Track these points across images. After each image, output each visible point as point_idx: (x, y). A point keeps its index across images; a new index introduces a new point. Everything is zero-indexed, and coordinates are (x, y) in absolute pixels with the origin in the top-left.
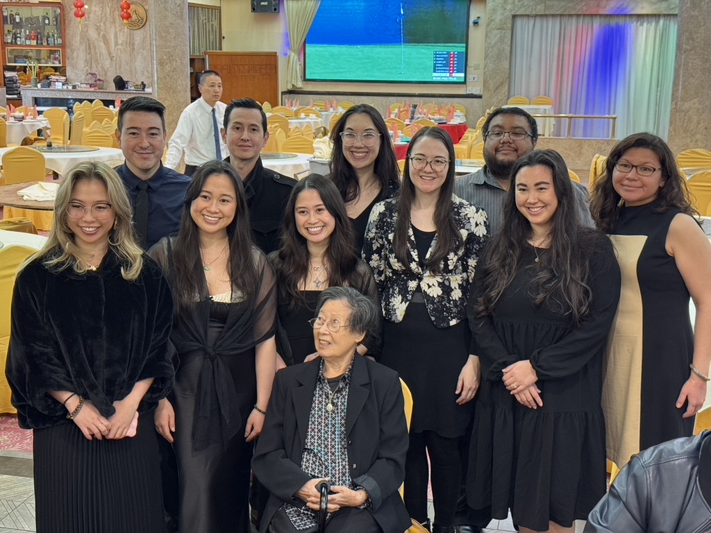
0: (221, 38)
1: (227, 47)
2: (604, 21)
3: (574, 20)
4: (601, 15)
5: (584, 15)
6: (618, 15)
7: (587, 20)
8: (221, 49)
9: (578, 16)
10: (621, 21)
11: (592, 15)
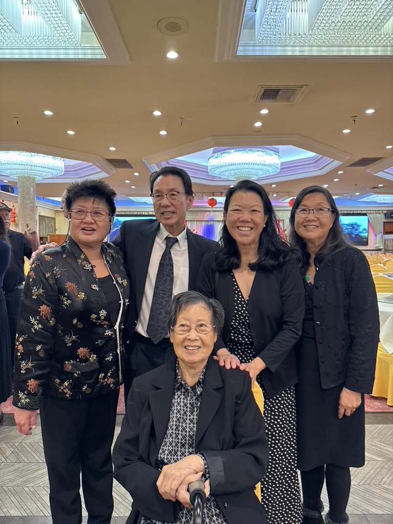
0: (55, 230)
1: (57, 233)
2: (206, 223)
3: (195, 222)
4: (205, 221)
5: (199, 221)
6: (211, 221)
7: (200, 222)
8: (55, 233)
9: (197, 221)
10: (212, 223)
11: (202, 221)
